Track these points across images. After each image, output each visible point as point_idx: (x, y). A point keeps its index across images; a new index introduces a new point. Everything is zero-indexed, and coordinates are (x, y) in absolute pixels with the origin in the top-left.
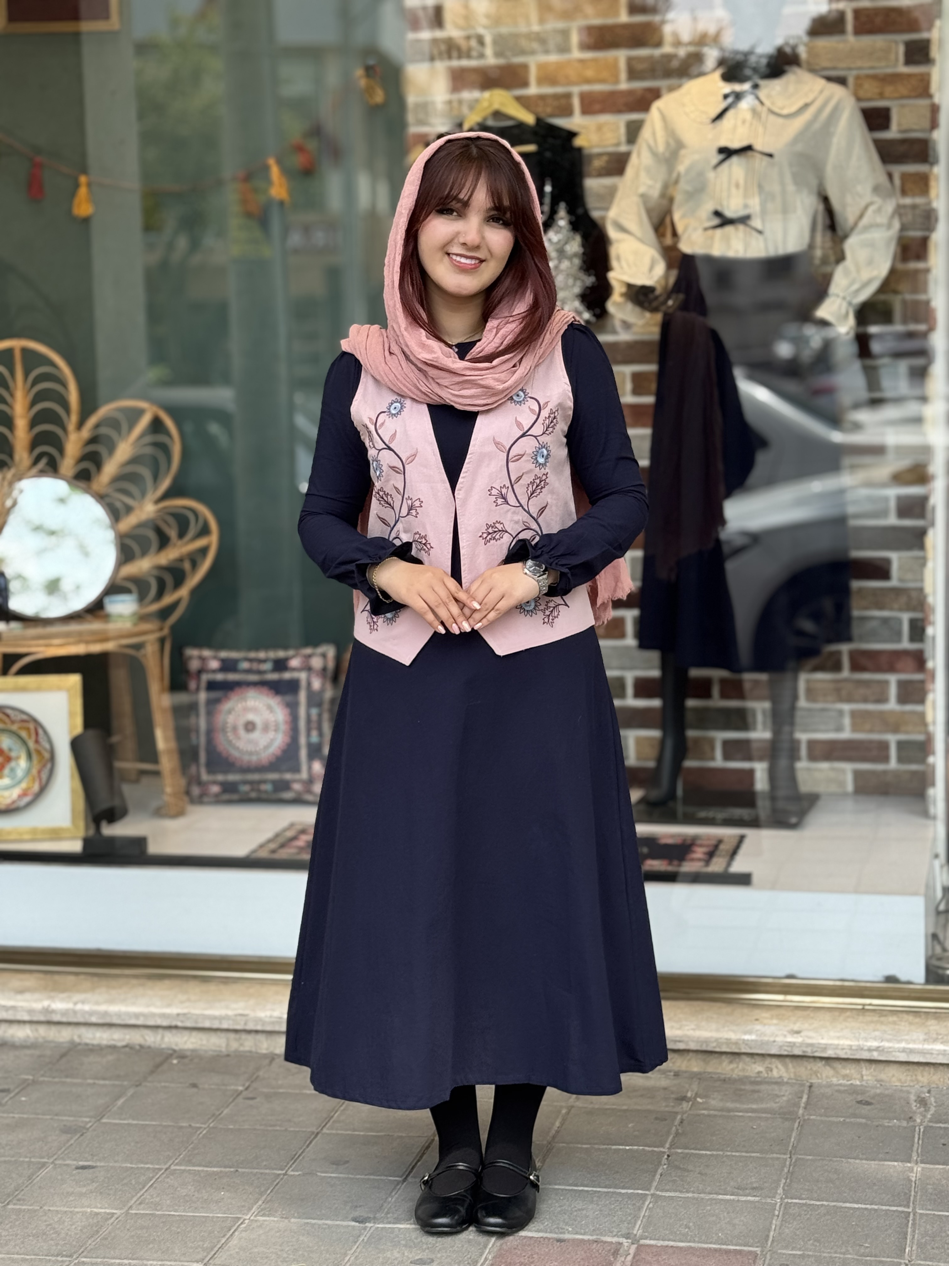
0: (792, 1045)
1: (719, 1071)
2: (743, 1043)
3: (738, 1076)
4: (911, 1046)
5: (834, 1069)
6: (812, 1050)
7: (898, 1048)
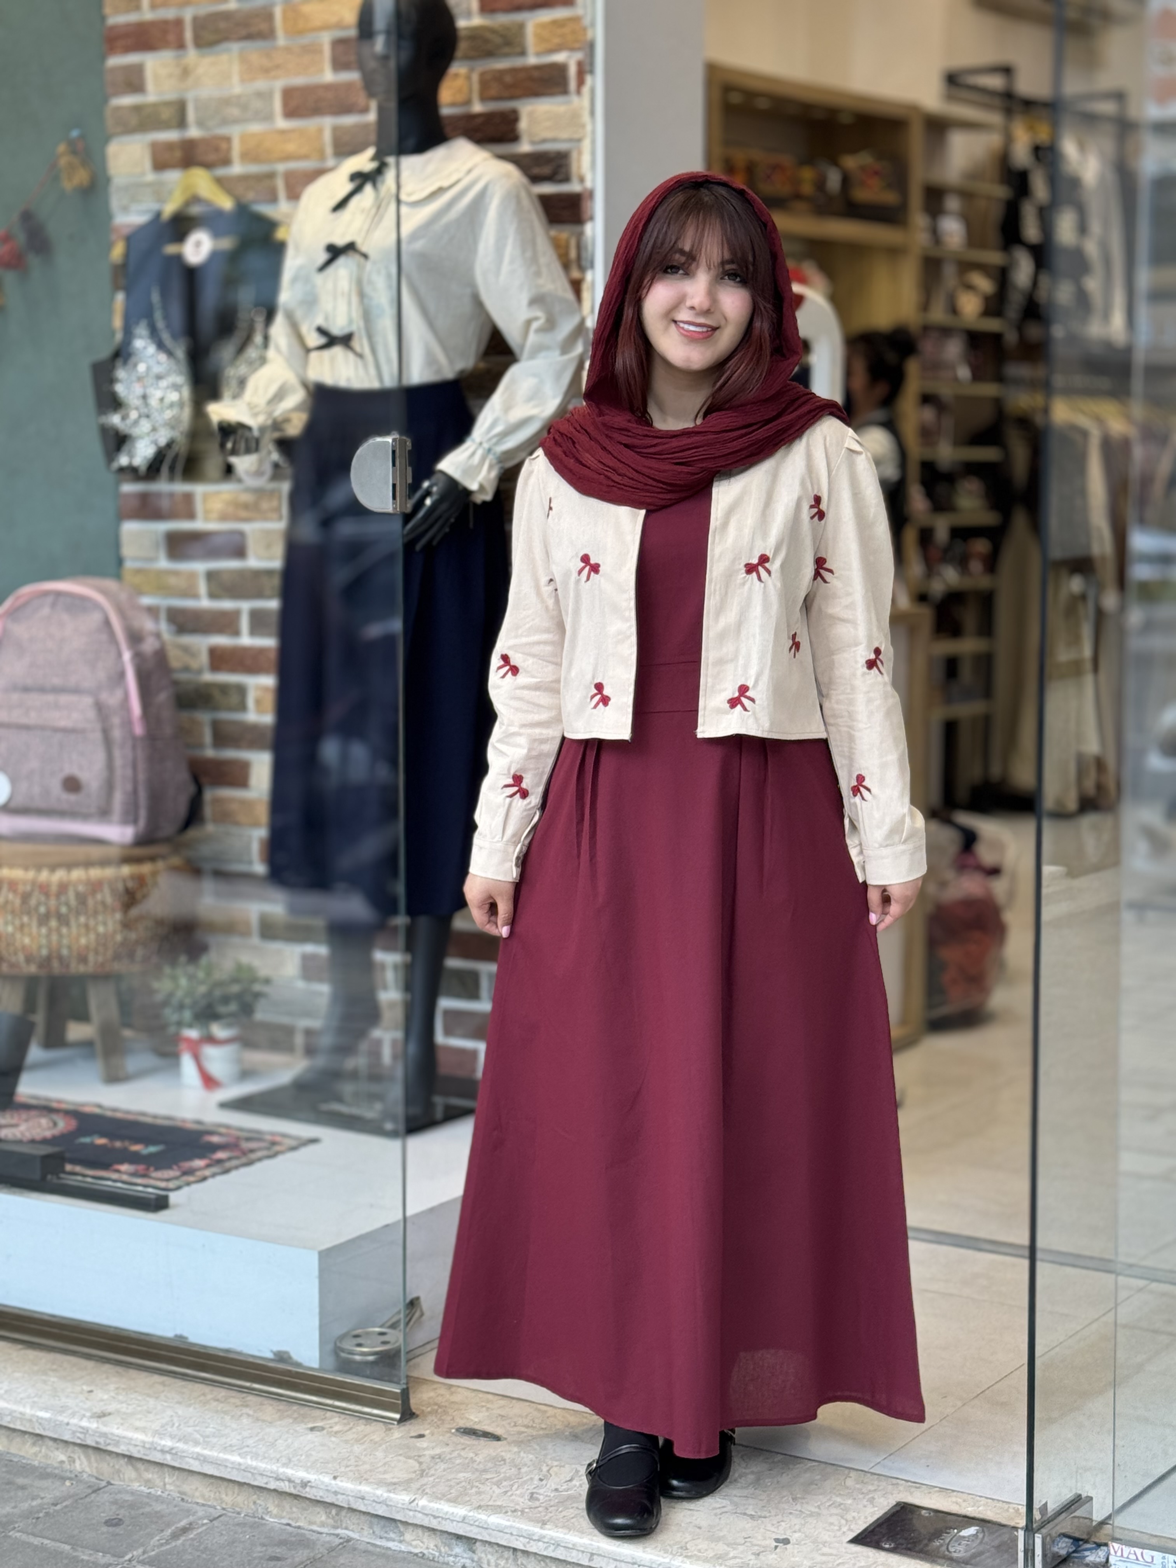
0: (85, 1431)
1: (22, 1453)
2: (37, 1421)
3: (40, 1463)
4: (206, 1452)
5: (136, 1469)
6: (105, 1443)
7: (193, 1453)
